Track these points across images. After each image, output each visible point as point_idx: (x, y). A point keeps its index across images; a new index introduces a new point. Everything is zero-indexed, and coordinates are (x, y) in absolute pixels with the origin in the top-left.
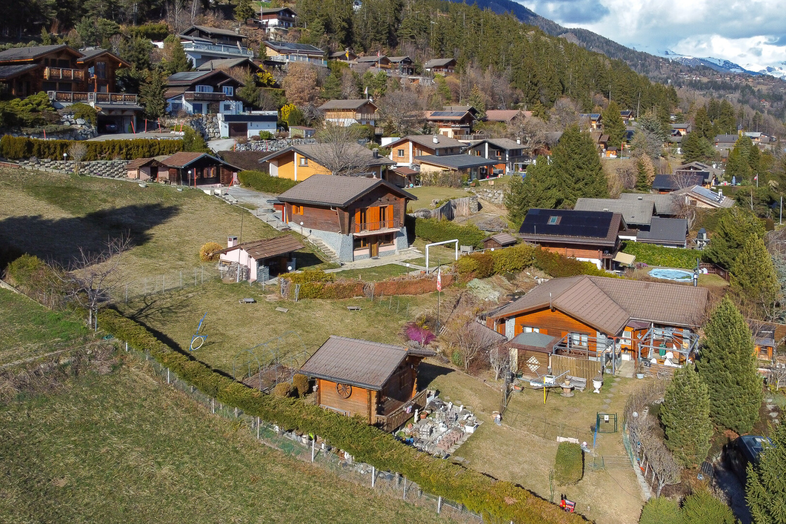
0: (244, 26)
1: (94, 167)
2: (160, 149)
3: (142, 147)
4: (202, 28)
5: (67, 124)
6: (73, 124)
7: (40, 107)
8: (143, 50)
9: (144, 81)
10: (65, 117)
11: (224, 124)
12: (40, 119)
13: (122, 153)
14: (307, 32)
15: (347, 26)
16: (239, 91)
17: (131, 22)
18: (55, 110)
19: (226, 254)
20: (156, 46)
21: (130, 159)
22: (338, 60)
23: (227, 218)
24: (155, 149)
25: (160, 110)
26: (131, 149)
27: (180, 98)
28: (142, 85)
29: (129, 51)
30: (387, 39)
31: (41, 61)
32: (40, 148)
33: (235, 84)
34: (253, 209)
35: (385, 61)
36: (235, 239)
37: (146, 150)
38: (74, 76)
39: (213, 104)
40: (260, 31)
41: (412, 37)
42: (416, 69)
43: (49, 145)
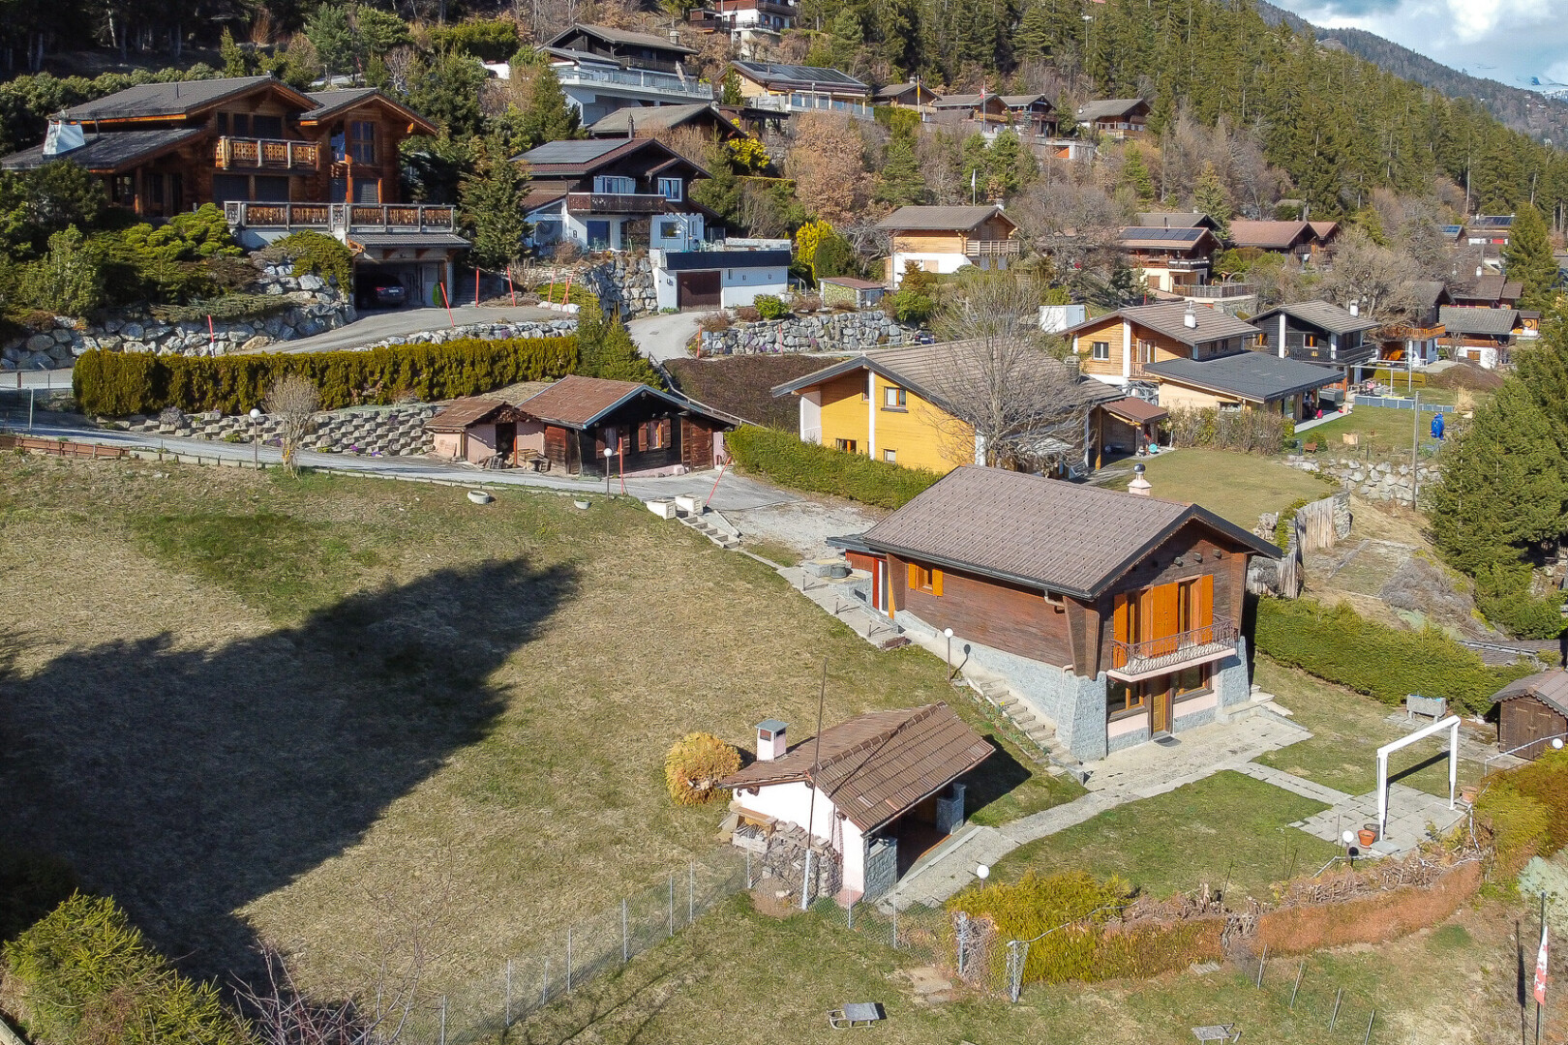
0: (683, 26)
1: (343, 430)
2: (518, 367)
3: (473, 364)
4: (595, 29)
5: (276, 289)
6: (292, 290)
7: (205, 247)
8: (464, 84)
9: (469, 167)
10: (270, 270)
11: (665, 277)
12: (204, 280)
13: (419, 383)
14: (822, 41)
15: (908, 25)
16: (698, 190)
17: (433, 16)
18: (244, 254)
19: (756, 793)
20: (493, 74)
21: (441, 396)
22: (894, 104)
23: (723, 602)
24: (505, 367)
25: (511, 244)
26: (442, 369)
27: (557, 209)
28: (466, 180)
29: (432, 86)
30: (994, 55)
31: (206, 120)
32: (190, 381)
33: (686, 171)
34: (788, 565)
35: (995, 105)
36: (780, 733)
37: (481, 370)
38: (293, 158)
39: (635, 223)
40: (720, 37)
41: (1046, 50)
42: (1060, 123)
43: (217, 372)
